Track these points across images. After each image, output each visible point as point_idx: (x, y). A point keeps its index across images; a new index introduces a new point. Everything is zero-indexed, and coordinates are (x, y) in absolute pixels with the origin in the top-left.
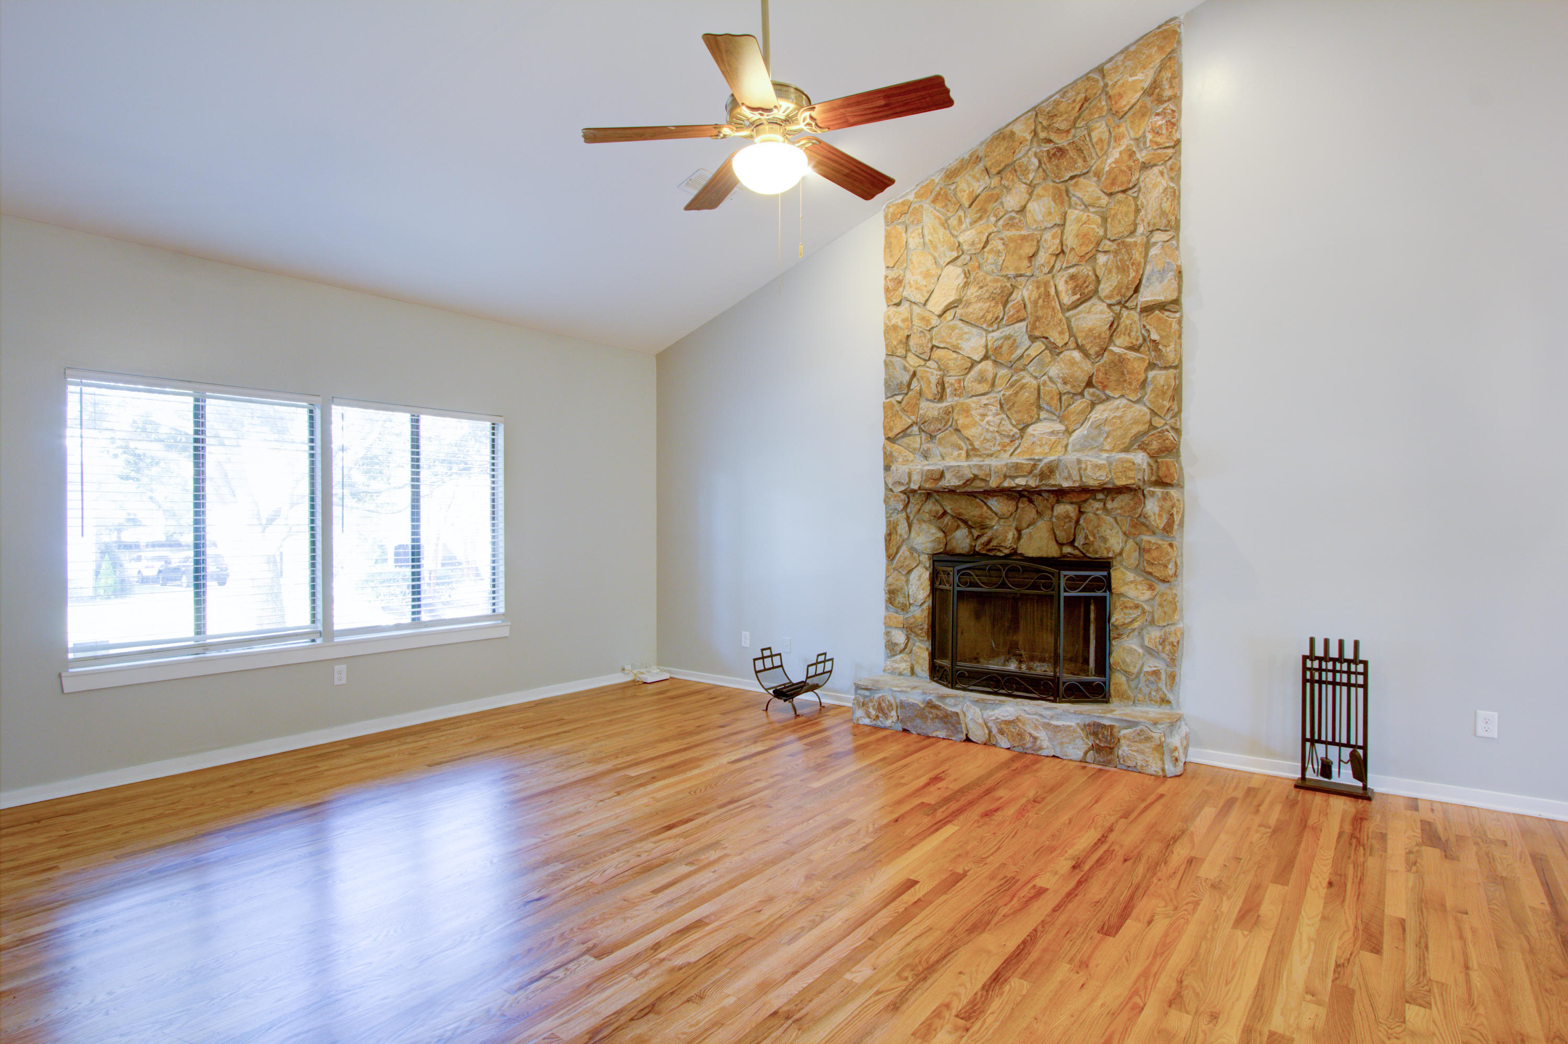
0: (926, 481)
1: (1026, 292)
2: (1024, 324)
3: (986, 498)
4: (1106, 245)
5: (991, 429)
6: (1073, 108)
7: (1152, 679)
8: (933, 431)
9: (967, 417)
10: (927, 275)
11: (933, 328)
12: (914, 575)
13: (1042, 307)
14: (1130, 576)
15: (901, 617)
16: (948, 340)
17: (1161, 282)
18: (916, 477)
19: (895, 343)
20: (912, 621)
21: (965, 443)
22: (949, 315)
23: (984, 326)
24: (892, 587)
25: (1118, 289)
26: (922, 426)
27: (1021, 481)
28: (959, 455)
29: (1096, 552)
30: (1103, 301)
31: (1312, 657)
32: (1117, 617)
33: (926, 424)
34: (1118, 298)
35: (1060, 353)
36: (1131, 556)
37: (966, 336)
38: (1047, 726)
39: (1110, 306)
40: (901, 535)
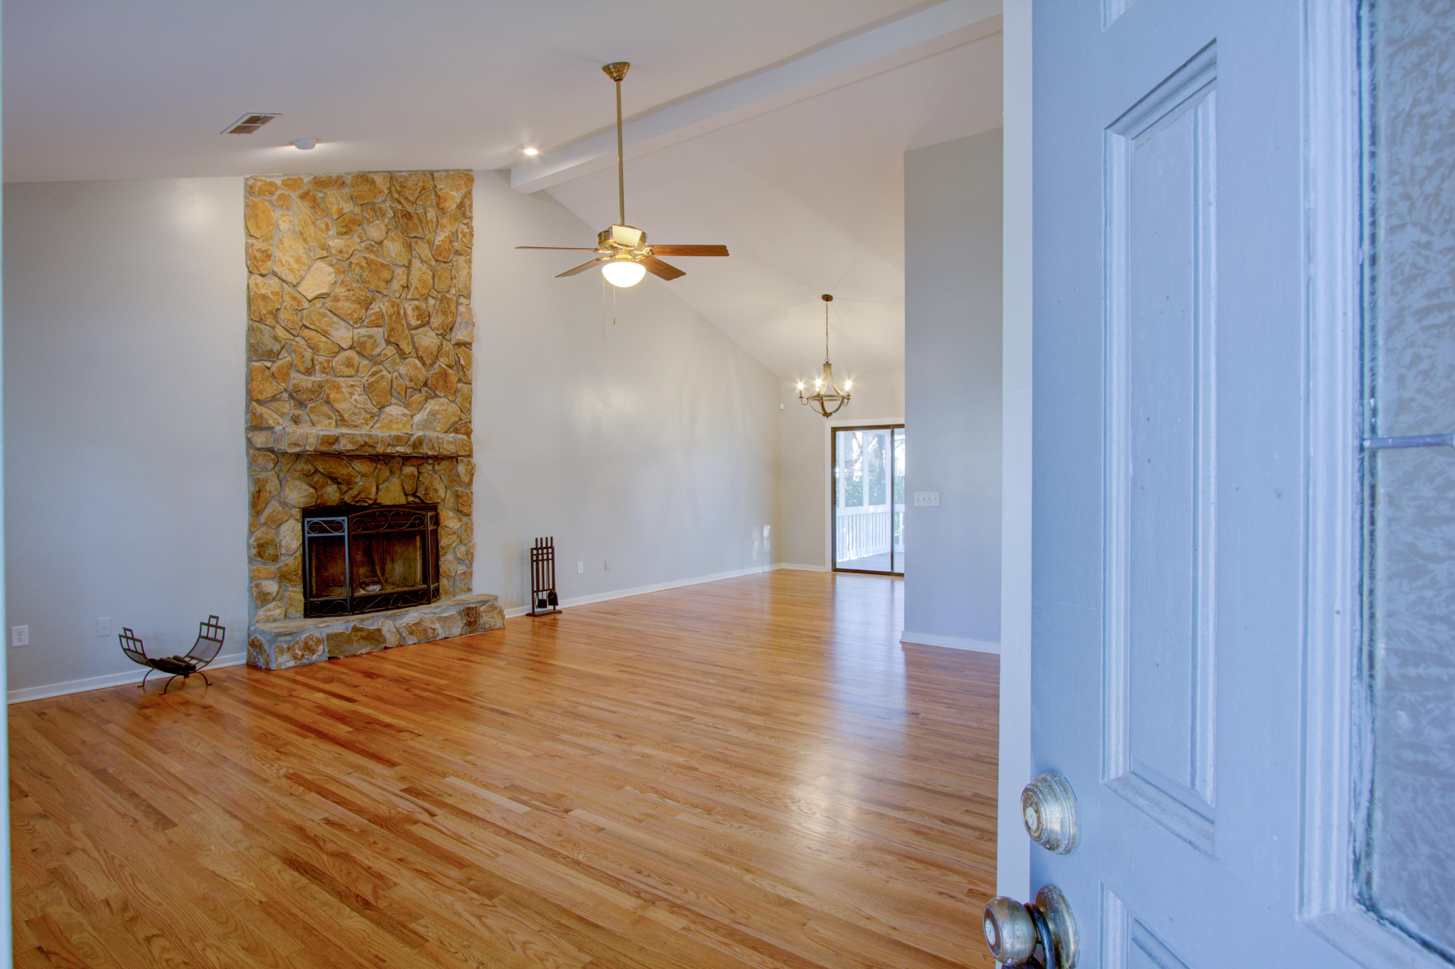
0: (321, 444)
1: (381, 306)
2: (381, 330)
3: (351, 460)
4: (435, 294)
5: (359, 406)
6: (416, 189)
7: (462, 577)
8: (305, 400)
9: (338, 393)
10: (298, 260)
11: (303, 309)
12: (284, 528)
13: (396, 322)
14: (451, 514)
15: (273, 568)
16: (318, 324)
17: (466, 329)
18: (311, 440)
19: (264, 312)
20: (285, 569)
21: (335, 414)
22: (318, 304)
23: (351, 322)
24: (261, 541)
25: (442, 325)
26: (294, 394)
27: (401, 449)
28: (330, 424)
29: (431, 499)
30: (433, 330)
31: (537, 549)
32: (443, 542)
33: (299, 393)
34: (442, 331)
35: (406, 358)
36: (450, 501)
37: (336, 326)
38: (440, 619)
39: (437, 334)
40: (270, 492)
